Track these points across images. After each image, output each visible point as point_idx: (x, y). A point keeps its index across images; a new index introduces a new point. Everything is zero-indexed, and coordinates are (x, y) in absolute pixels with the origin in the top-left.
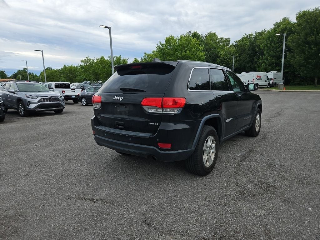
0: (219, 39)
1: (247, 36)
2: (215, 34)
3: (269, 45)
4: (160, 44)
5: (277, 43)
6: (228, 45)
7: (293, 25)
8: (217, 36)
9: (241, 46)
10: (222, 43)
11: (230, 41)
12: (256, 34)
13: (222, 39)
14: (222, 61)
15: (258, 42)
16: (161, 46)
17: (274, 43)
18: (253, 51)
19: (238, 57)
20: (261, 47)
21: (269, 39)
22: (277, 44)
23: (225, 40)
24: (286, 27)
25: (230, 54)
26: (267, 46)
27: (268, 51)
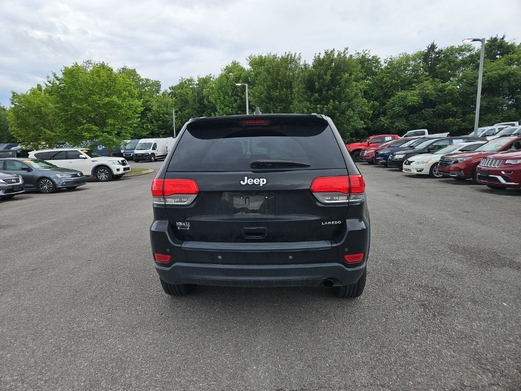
0: (142, 80)
1: (185, 82)
2: (134, 71)
3: (222, 98)
4: (56, 77)
5: (232, 96)
6: (158, 91)
7: (249, 72)
8: (138, 75)
9: (181, 96)
10: (149, 87)
11: (160, 85)
12: (199, 80)
13: (147, 80)
14: (155, 116)
15: (205, 92)
16: (58, 82)
17: (229, 96)
18: (200, 104)
19: (179, 112)
20: (211, 99)
21: (220, 88)
22: (233, 98)
23: (153, 83)
24: (240, 75)
25: (167, 107)
26: (220, 99)
27: (223, 106)
